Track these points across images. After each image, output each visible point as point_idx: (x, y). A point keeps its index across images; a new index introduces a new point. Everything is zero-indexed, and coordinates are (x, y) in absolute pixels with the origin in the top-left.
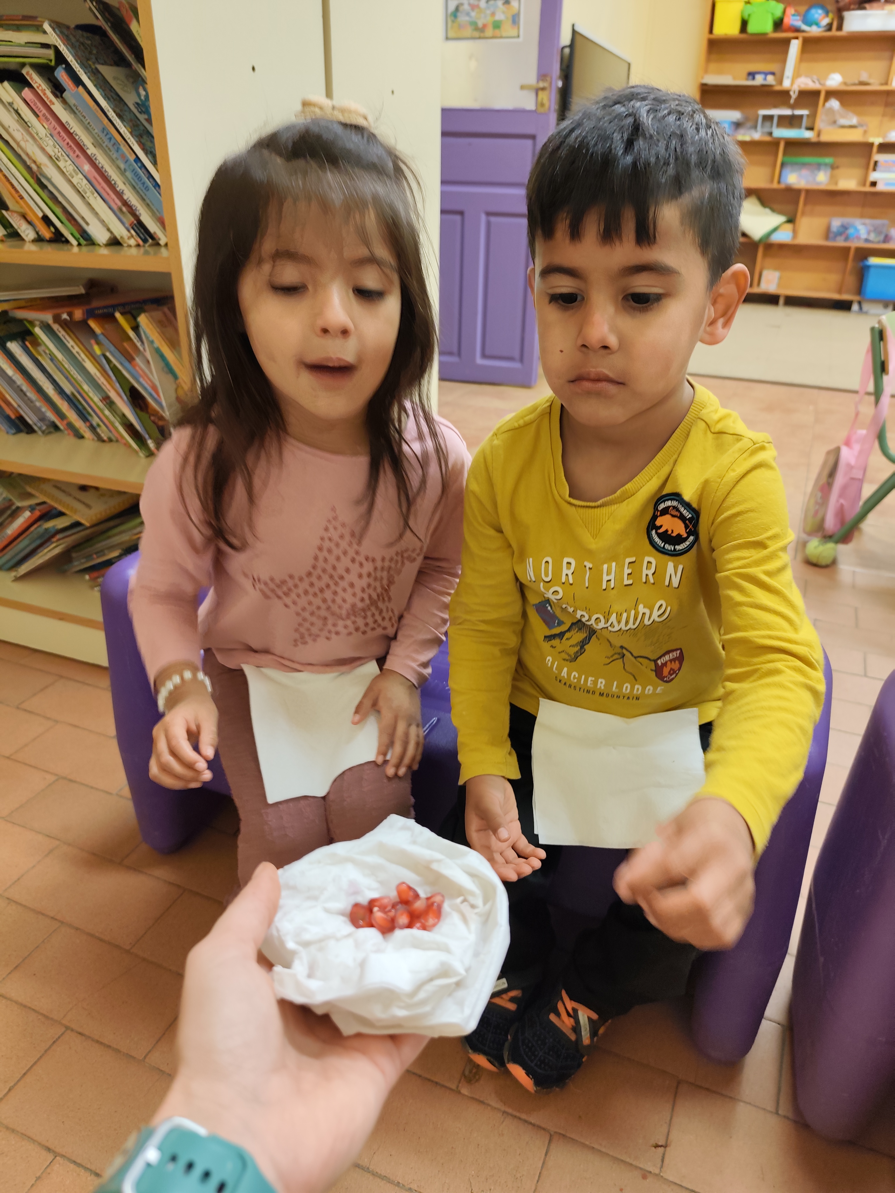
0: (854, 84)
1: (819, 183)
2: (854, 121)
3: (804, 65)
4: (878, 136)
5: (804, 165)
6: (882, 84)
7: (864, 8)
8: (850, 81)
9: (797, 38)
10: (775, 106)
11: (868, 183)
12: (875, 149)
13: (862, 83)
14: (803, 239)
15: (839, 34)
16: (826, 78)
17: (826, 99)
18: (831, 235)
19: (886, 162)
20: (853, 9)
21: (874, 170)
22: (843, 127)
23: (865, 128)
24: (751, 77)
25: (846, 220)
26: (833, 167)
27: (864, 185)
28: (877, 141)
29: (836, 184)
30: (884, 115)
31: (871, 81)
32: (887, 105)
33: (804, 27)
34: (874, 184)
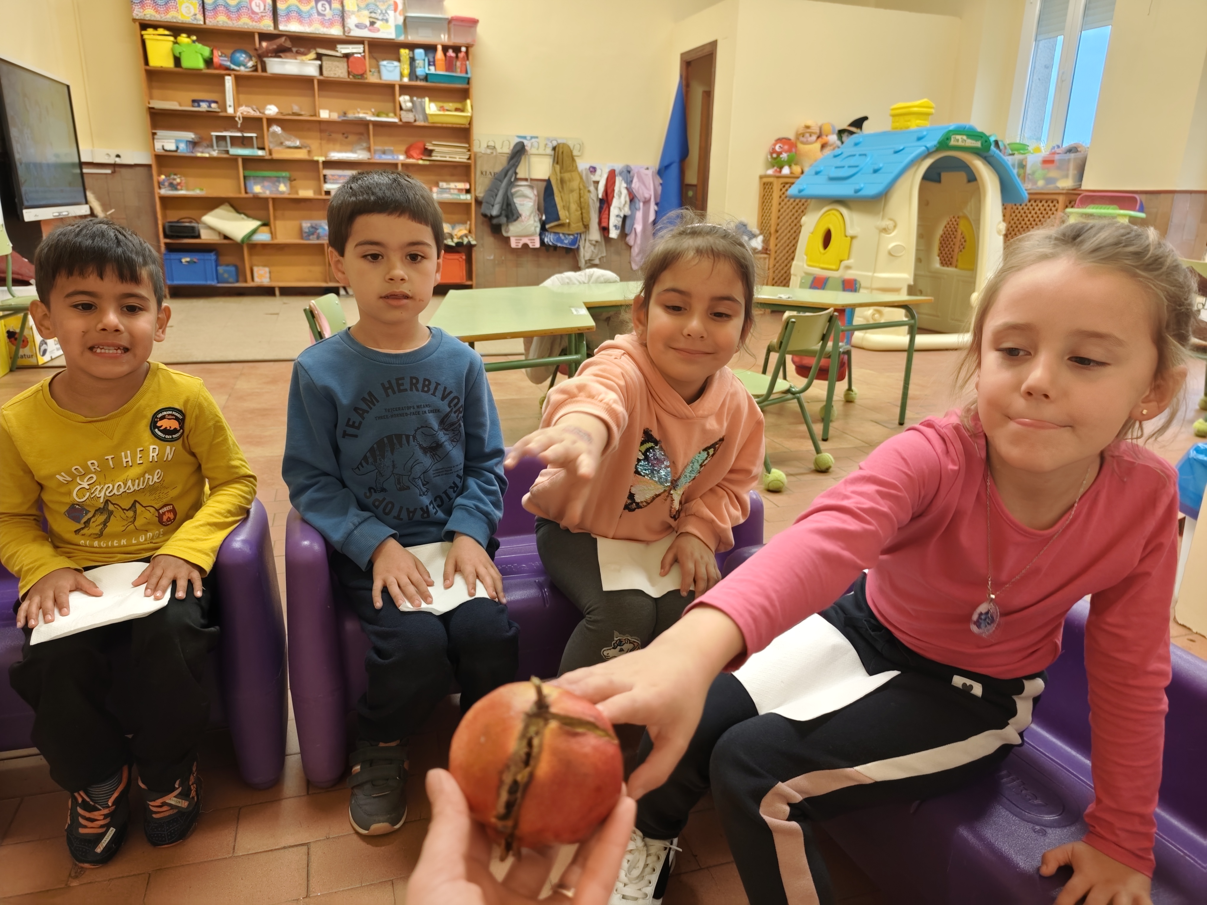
0: (289, 115)
1: (282, 193)
2: (298, 143)
3: (242, 97)
4: (321, 155)
5: (264, 178)
6: (311, 116)
7: (280, 57)
8: (285, 112)
9: (229, 75)
10: (226, 130)
11: (323, 193)
12: (321, 166)
13: (294, 114)
14: (282, 238)
15: (264, 74)
16: (264, 108)
17: (269, 126)
18: (305, 235)
19: (333, 175)
20: (271, 57)
21: (325, 182)
22: (289, 147)
23: (308, 149)
24: (196, 104)
25: (315, 222)
26: (291, 180)
27: (321, 194)
28: (321, 159)
29: (297, 193)
30: (321, 139)
31: (303, 113)
32: (321, 131)
33: (233, 66)
34: (328, 193)
